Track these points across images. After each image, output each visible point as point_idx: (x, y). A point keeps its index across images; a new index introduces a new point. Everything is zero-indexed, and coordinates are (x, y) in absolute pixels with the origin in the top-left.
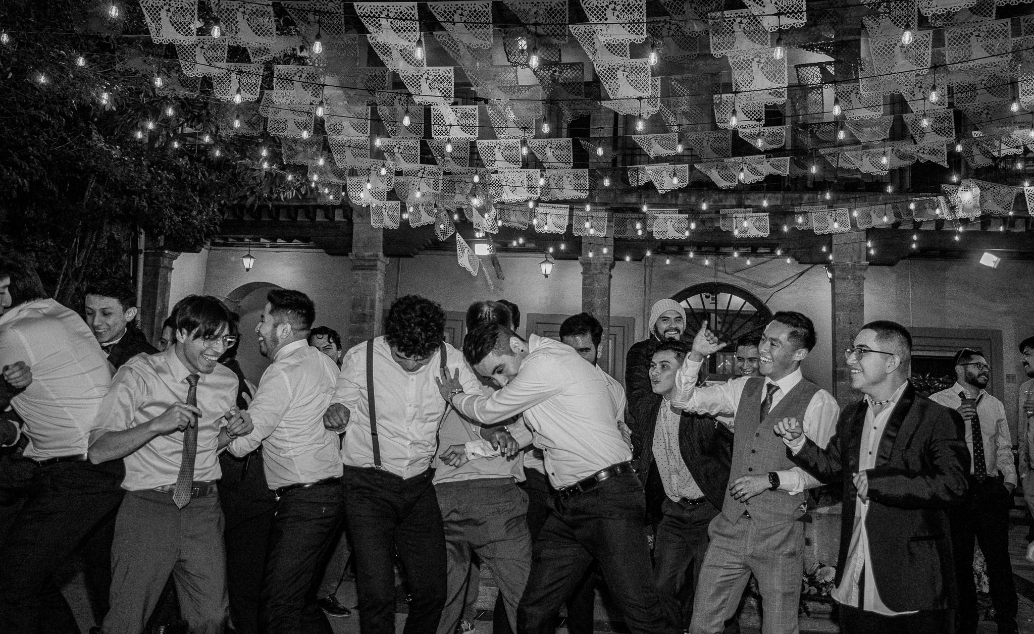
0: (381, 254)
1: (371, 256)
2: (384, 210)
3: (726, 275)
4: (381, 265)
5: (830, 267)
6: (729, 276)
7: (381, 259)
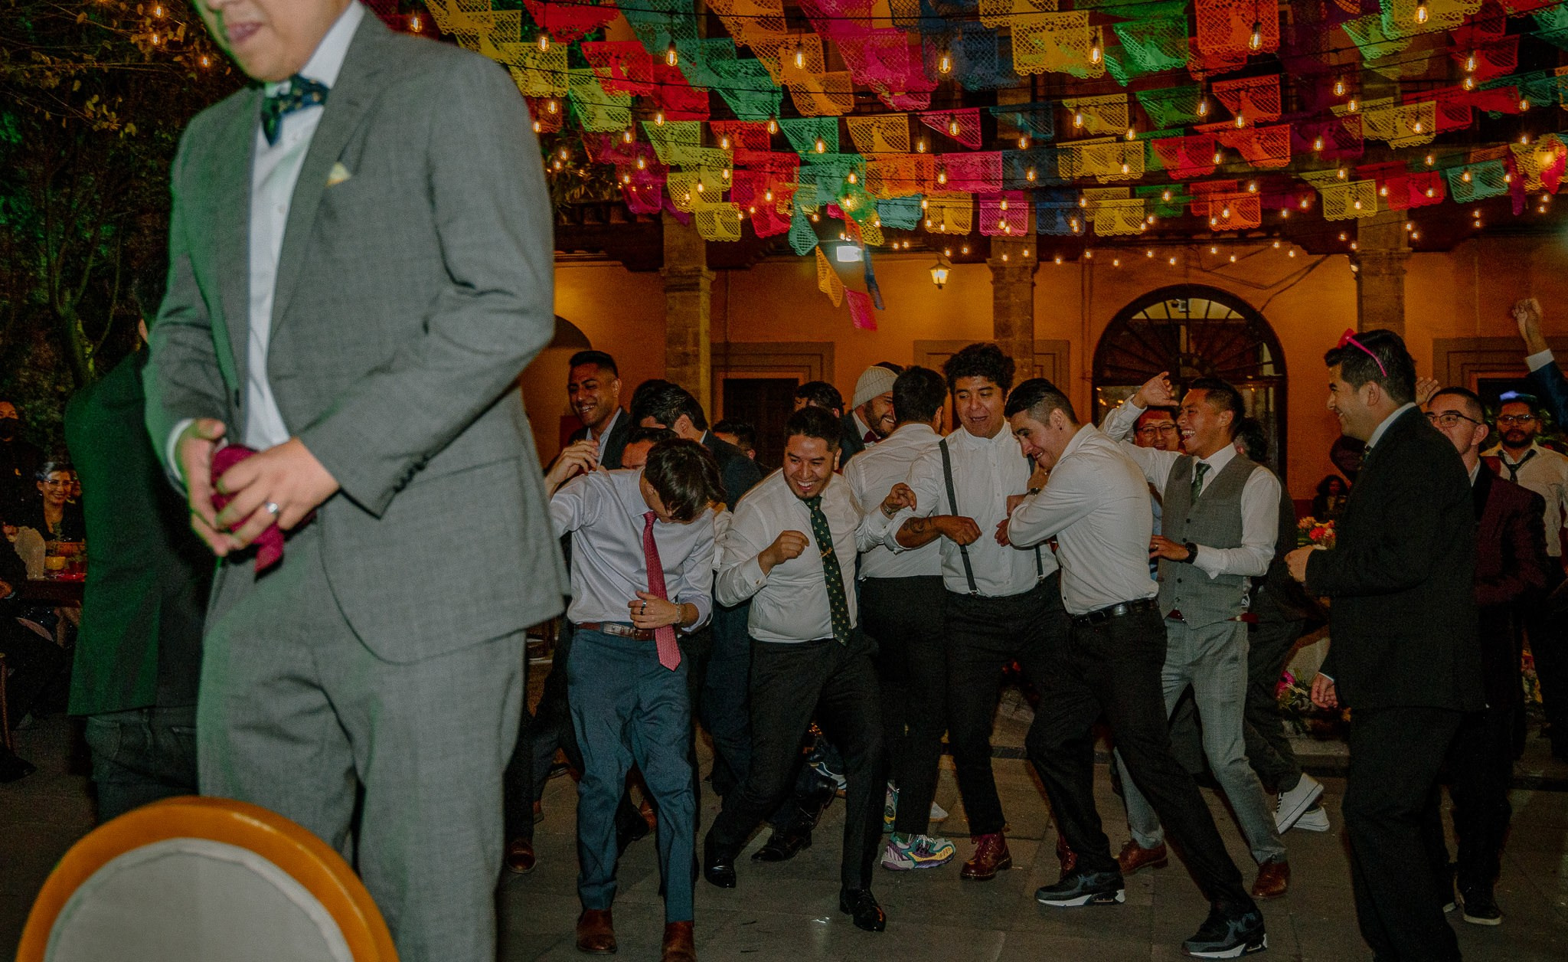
0: (704, 268)
1: (691, 271)
2: (715, 216)
3: (1202, 274)
4: (705, 283)
5: (1354, 258)
6: (1206, 275)
7: (704, 274)
